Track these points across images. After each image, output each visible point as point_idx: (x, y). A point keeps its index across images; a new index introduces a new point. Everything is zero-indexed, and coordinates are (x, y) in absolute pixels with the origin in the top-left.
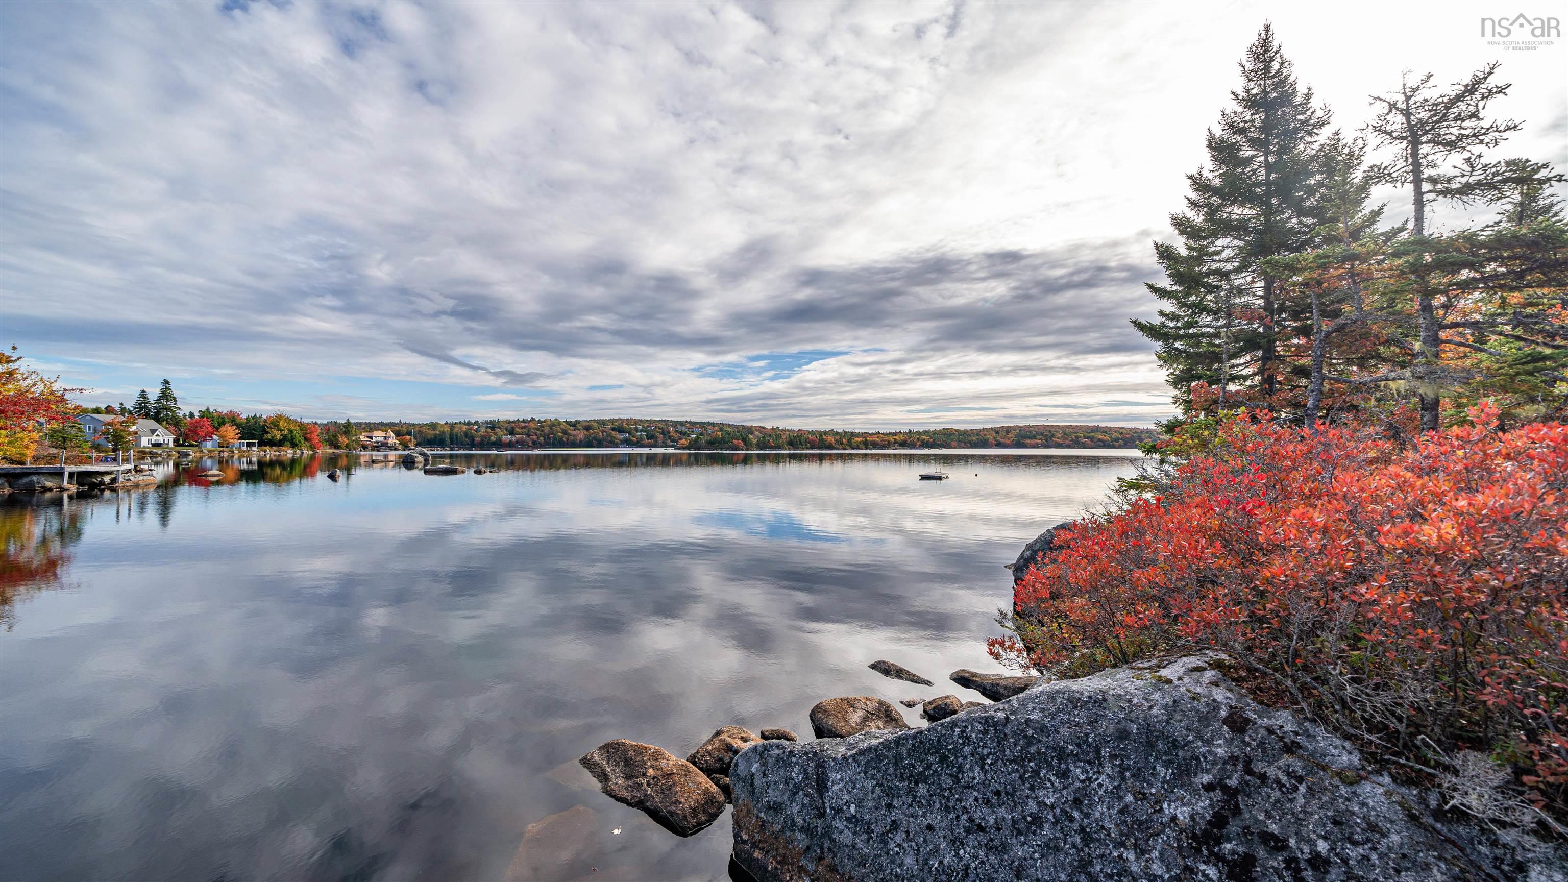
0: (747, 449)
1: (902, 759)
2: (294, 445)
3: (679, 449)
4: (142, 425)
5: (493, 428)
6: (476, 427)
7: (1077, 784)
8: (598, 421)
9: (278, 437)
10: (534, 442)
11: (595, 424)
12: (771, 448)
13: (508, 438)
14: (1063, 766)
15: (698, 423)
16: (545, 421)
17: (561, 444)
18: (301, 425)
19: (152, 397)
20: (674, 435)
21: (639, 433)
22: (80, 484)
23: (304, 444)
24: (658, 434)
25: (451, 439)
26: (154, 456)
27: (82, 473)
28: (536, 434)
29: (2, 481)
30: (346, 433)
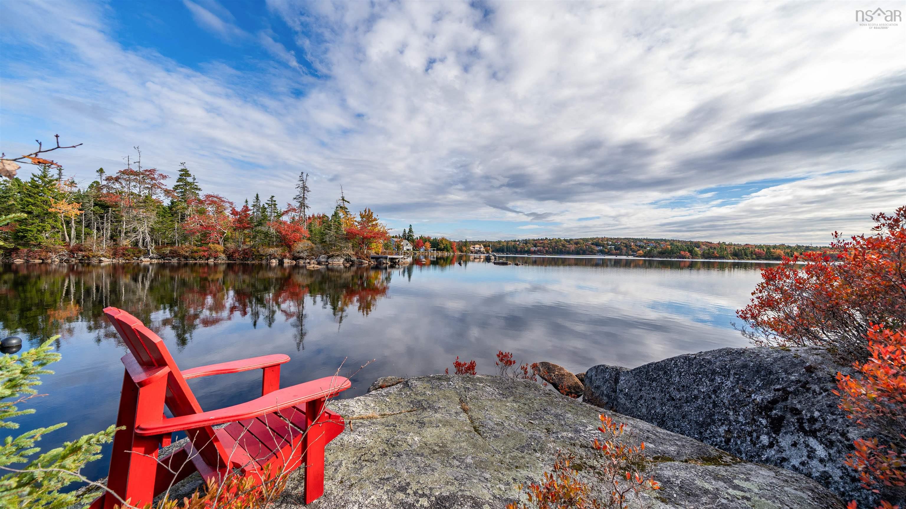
0: (692, 258)
1: (649, 372)
2: (448, 251)
3: (637, 257)
4: (405, 242)
5: (526, 244)
6: (518, 243)
7: (717, 384)
8: (583, 239)
9: (443, 247)
10: (547, 251)
11: (581, 241)
12: (716, 258)
13: (533, 249)
14: (713, 377)
15: (653, 240)
16: (553, 240)
17: (561, 252)
18: (450, 242)
19: (407, 232)
20: (635, 248)
21: (609, 247)
22: (391, 262)
23: (451, 250)
24: (622, 247)
25: (507, 249)
26: (408, 254)
27: (391, 258)
28: (548, 246)
29: (374, 260)
30: (465, 246)
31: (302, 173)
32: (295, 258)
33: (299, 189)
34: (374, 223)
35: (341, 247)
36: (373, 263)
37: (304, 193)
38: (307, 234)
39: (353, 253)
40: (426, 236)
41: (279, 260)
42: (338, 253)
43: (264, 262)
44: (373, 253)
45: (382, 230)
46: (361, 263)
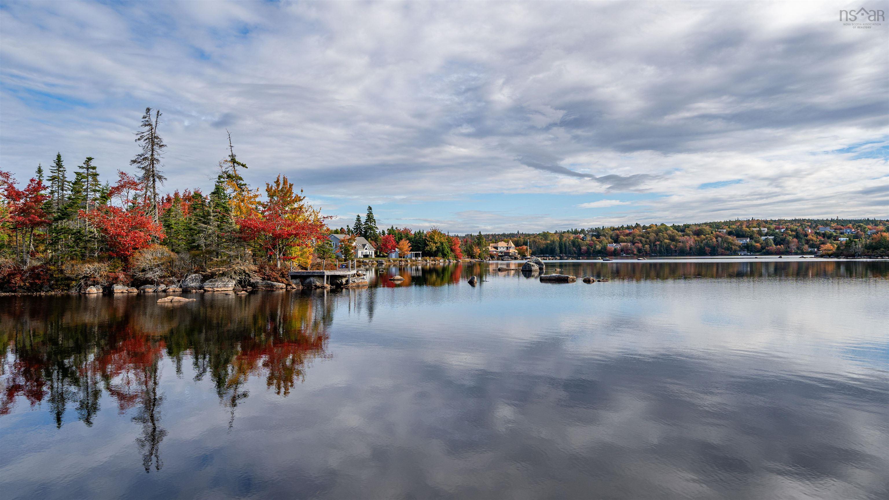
2: (444, 256)
3: (822, 256)
4: (359, 241)
5: (598, 236)
6: (582, 236)
8: (711, 225)
9: (434, 249)
10: (639, 250)
11: (707, 228)
13: (612, 246)
16: (650, 227)
17: (668, 252)
18: (449, 237)
19: (363, 220)
20: (814, 239)
21: (763, 238)
22: (332, 284)
23: (451, 255)
24: (790, 238)
25: (560, 247)
26: (365, 264)
27: (332, 276)
28: (641, 241)
29: (298, 281)
30: (479, 244)
31: (148, 110)
32: (137, 283)
33: (142, 142)
34: (296, 205)
35: (229, 257)
36: (295, 286)
37: (153, 150)
38: (161, 233)
39: (253, 268)
40: (401, 228)
41: (104, 288)
42: (223, 269)
43: (74, 292)
44: (294, 267)
45: (312, 218)
46: (271, 289)
